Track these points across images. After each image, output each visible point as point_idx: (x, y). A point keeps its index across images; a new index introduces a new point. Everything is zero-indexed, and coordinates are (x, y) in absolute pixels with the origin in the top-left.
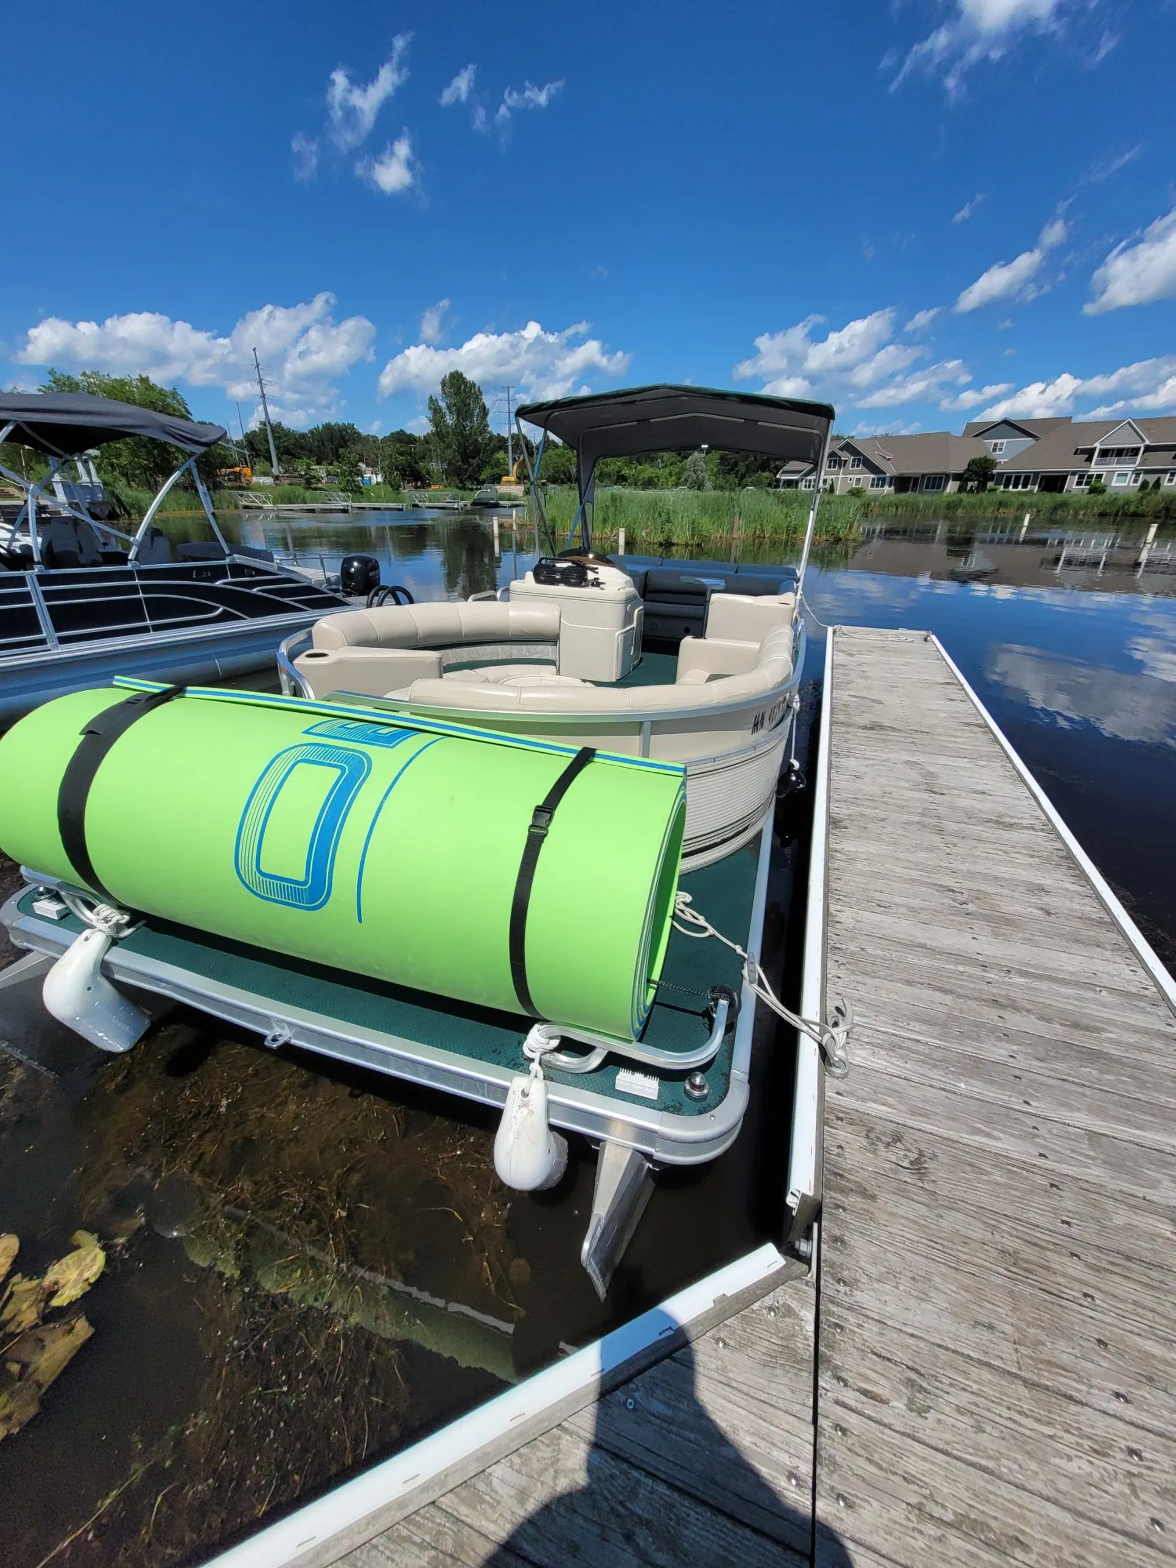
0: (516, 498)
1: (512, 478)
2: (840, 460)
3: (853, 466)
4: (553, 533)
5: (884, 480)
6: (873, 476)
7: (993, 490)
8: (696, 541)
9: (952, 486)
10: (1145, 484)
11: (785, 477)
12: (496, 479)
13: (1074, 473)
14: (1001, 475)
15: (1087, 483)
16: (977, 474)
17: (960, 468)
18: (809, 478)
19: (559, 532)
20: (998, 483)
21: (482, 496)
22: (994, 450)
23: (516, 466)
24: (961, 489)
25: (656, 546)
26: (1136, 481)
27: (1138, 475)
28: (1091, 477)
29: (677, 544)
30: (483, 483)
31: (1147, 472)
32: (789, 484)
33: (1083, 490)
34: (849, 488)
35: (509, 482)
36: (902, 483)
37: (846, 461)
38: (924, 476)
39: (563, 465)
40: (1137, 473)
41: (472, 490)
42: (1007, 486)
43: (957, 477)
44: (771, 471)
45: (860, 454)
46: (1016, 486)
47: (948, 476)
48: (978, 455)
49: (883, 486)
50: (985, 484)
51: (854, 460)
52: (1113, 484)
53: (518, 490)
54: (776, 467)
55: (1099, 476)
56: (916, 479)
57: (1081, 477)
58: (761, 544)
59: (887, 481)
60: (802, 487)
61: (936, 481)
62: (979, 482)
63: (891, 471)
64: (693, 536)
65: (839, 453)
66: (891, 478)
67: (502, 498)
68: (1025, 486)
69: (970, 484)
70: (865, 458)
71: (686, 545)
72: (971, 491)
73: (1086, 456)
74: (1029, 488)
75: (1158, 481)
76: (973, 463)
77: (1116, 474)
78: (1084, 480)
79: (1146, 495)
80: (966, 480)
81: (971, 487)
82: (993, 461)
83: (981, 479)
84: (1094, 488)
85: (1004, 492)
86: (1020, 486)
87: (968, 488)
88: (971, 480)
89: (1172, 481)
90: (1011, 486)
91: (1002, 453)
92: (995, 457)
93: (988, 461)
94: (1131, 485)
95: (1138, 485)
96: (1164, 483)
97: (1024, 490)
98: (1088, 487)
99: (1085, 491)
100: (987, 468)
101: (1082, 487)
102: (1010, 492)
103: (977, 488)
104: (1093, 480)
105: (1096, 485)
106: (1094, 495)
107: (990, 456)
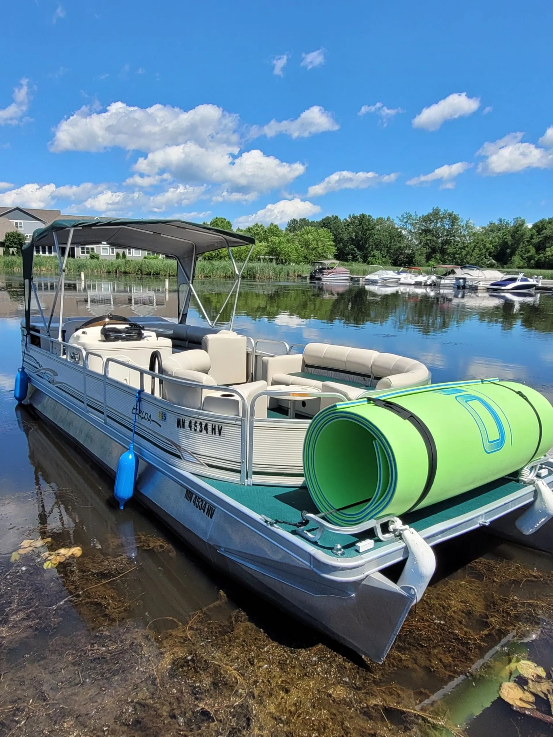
10: (118, 255)
15: (88, 253)
16: (15, 244)
22: (17, 227)
24: (6, 253)
26: (113, 253)
27: (113, 249)
28: (88, 249)
33: (86, 257)
42: (38, 252)
46: (44, 252)
48: (9, 230)
52: (102, 254)
55: (93, 249)
57: (83, 248)
68: (50, 252)
72: (13, 254)
74: (53, 254)
75: (124, 253)
76: (8, 236)
77: (101, 247)
78: (85, 251)
79: (119, 260)
80: (8, 247)
81: (13, 252)
82: (23, 235)
83: (19, 247)
84: (93, 256)
85: (40, 256)
86: (47, 253)
87: (11, 252)
88: (12, 247)
89: (130, 253)
90: (41, 253)
91: (23, 229)
92: (22, 233)
93: (19, 235)
94: (111, 254)
95: (115, 254)
96: (127, 255)
97: (51, 255)
98: (88, 255)
99: (89, 258)
100: (20, 240)
101: (86, 255)
102: (44, 257)
103: (17, 253)
104: (90, 251)
105: (93, 254)
106: (96, 260)
107: (18, 232)
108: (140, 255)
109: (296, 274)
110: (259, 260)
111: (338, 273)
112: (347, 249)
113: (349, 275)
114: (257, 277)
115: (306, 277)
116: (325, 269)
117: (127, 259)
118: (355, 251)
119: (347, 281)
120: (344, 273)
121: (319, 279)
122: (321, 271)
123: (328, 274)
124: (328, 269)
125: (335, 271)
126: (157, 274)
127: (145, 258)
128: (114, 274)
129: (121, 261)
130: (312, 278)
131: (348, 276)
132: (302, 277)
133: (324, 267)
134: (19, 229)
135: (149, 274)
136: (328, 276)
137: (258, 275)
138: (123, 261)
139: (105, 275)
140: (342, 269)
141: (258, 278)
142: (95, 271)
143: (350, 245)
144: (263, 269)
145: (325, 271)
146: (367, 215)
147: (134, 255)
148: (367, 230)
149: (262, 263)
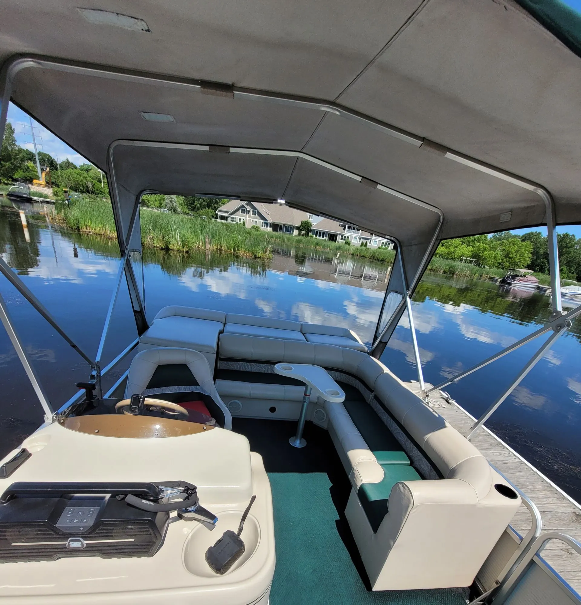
0: (46, 197)
1: (42, 181)
2: (247, 210)
3: (253, 214)
4: (78, 229)
5: (267, 224)
6: (262, 221)
7: (311, 237)
8: (185, 249)
9: (296, 232)
10: (362, 243)
11: (220, 214)
12: (29, 180)
13: (340, 234)
14: (314, 230)
15: (344, 240)
16: (305, 229)
17: (298, 225)
18: (232, 216)
19: (83, 229)
20: (313, 234)
21: (16, 190)
22: (310, 218)
23: (44, 174)
24: (299, 234)
25: (158, 249)
26: (360, 241)
27: (360, 239)
28: (345, 237)
29: (173, 250)
30: (16, 180)
31: (363, 238)
32: (222, 218)
33: (343, 242)
34: (252, 225)
35: (40, 185)
36: (276, 227)
37: (249, 211)
38: (284, 225)
39: (81, 181)
40: (360, 238)
41: (7, 184)
42: (316, 235)
43: (298, 228)
44: (212, 209)
45: (256, 209)
46: (320, 236)
47: (294, 227)
48: (304, 219)
49: (267, 227)
50: (308, 234)
51: (253, 211)
52: (353, 241)
53: (49, 192)
54: (215, 207)
55: (348, 237)
56: (281, 226)
57: (342, 236)
58: (221, 253)
59: (269, 225)
60: (229, 220)
61: (289, 229)
62: (306, 232)
63: (270, 220)
64: (183, 246)
65: (246, 206)
66: (270, 224)
67: (36, 194)
68: (323, 237)
69: (303, 232)
70: (258, 211)
71: (179, 251)
72: (303, 235)
73: (343, 228)
74: (324, 238)
75: (366, 242)
76: (303, 223)
77: (353, 237)
78: (343, 238)
79: (363, 247)
80: (301, 230)
81: (303, 234)
82: (311, 223)
83: (307, 231)
84: (347, 242)
85: (317, 238)
86: (321, 237)
87: (302, 234)
88: (303, 231)
89: (370, 243)
90: (318, 236)
91: (312, 220)
92: (311, 222)
93: (308, 223)
94: (358, 243)
95: (361, 243)
96: (368, 244)
97: (323, 239)
98: (345, 241)
99: (344, 243)
100: (308, 226)
101: (343, 241)
102: (319, 239)
103: (305, 235)
104: (346, 238)
105: (347, 241)
106: (348, 245)
107: (309, 221)
108: (377, 246)
109: (489, 276)
110: (461, 260)
111: (528, 281)
112: (538, 261)
113: (537, 284)
114: (456, 273)
115: (497, 280)
116: (517, 276)
117: (368, 247)
118: (545, 264)
119: (533, 289)
120: (533, 282)
121: (510, 284)
122: (514, 277)
123: (519, 281)
124: (521, 276)
125: (526, 279)
126: (383, 261)
127: (379, 248)
128: (356, 256)
129: (363, 248)
130: (503, 282)
131: (535, 285)
132: (494, 279)
133: (518, 274)
134: (311, 219)
135: (378, 260)
136: (519, 282)
137: (457, 272)
138: (365, 248)
139: (350, 256)
140: (533, 278)
141: (456, 275)
142: (345, 252)
143: (543, 258)
144: (463, 268)
145: (518, 278)
146: (572, 234)
147: (373, 245)
148: (564, 247)
149: (463, 264)
